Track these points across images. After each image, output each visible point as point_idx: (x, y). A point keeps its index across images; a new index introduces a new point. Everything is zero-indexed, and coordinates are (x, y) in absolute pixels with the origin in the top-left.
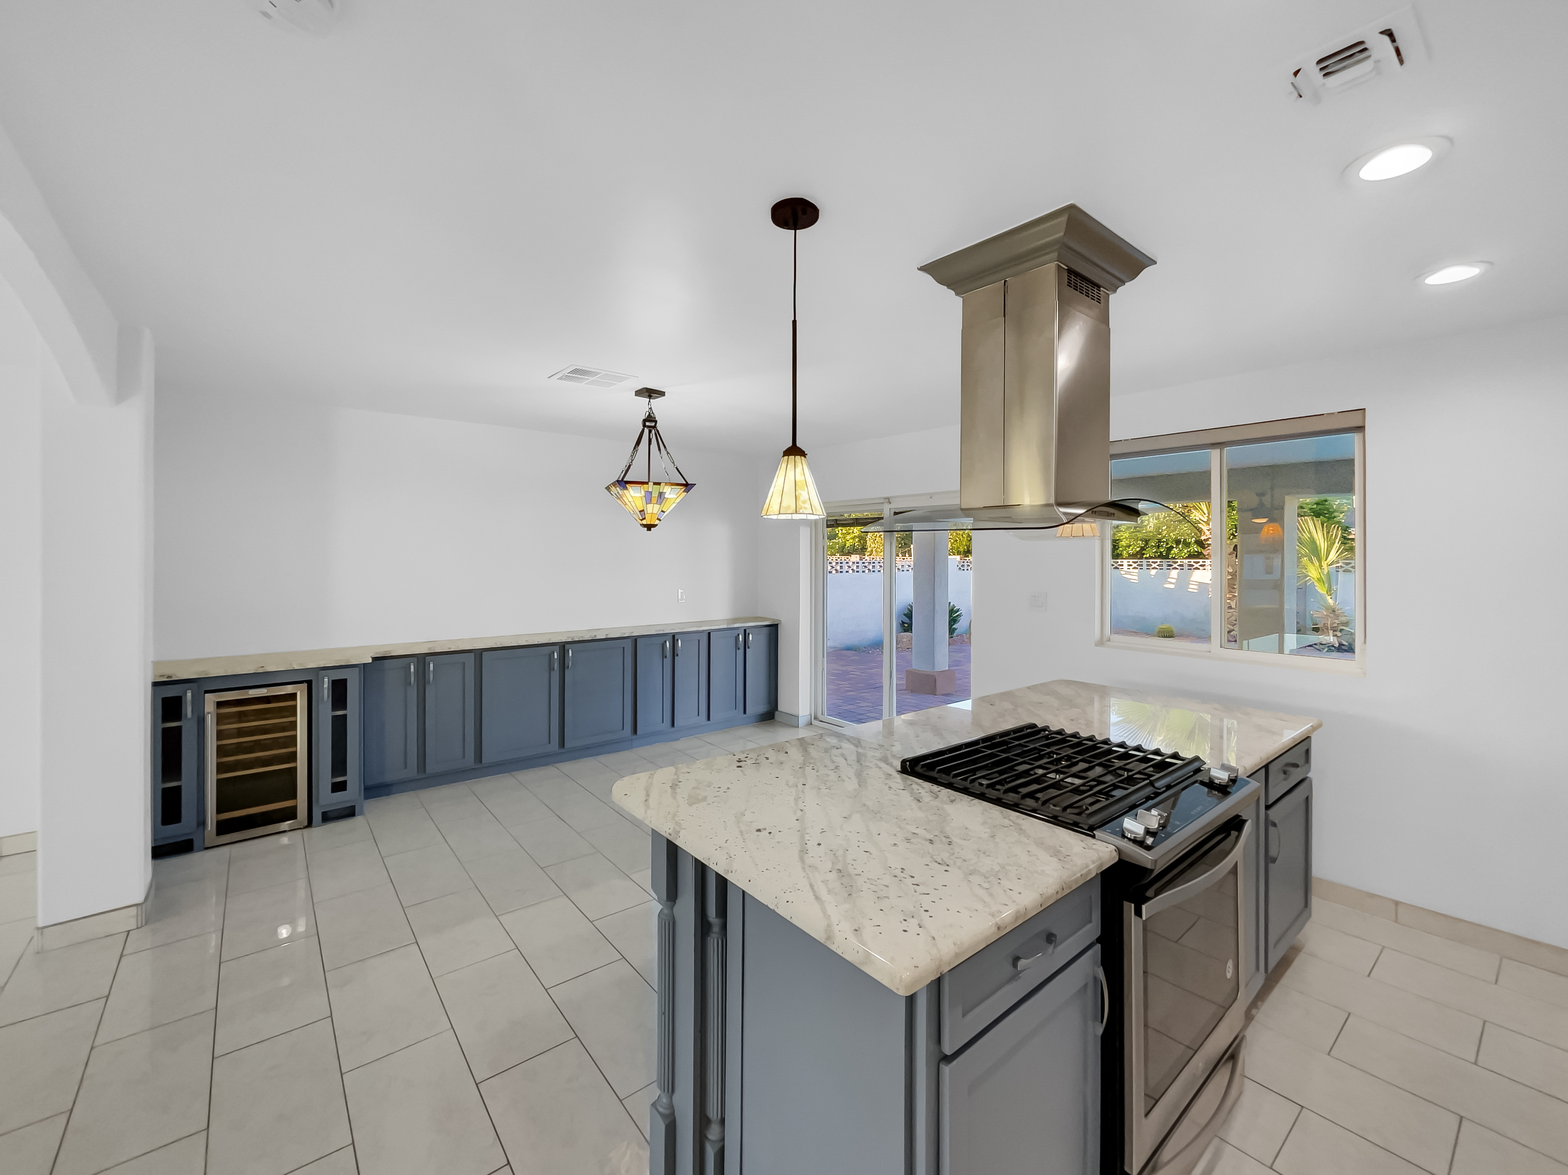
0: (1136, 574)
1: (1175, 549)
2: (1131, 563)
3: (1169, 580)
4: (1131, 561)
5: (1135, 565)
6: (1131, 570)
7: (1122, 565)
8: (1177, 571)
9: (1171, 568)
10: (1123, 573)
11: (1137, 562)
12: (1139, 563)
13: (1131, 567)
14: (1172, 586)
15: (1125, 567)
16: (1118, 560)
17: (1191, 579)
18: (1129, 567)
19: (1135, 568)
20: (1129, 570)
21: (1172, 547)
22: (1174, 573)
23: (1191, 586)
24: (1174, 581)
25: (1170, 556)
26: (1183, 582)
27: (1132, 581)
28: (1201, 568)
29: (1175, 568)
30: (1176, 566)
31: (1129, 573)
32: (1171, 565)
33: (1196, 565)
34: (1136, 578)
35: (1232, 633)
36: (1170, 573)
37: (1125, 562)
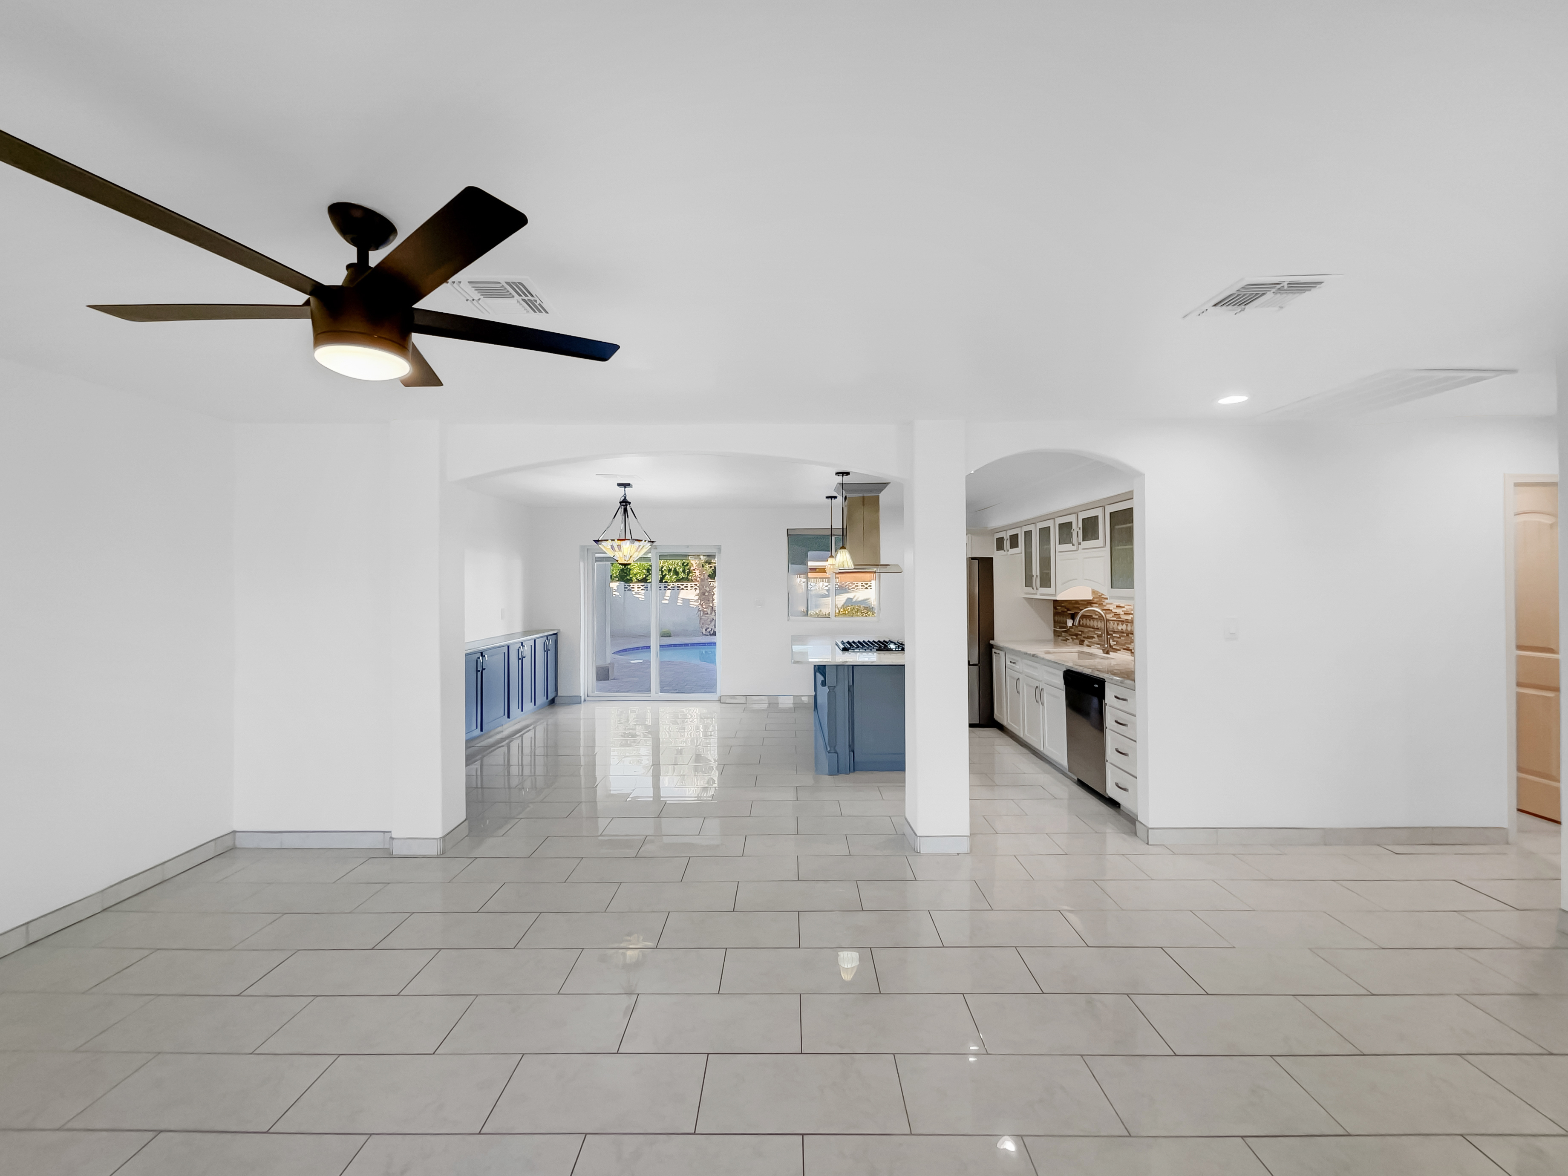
0: (643, 594)
1: (667, 576)
2: (640, 586)
3: (665, 598)
4: (640, 584)
5: (643, 588)
6: (640, 591)
7: (634, 588)
8: (670, 591)
9: (666, 589)
10: (634, 593)
11: (644, 585)
12: (645, 586)
13: (640, 589)
14: (667, 602)
15: (636, 589)
16: (630, 584)
17: (679, 597)
18: (639, 589)
19: (643, 590)
20: (638, 591)
21: (666, 574)
22: (668, 593)
23: (679, 601)
24: (668, 598)
25: (664, 581)
26: (674, 598)
27: (640, 599)
28: (685, 588)
29: (669, 589)
30: (669, 587)
31: (638, 594)
32: (666, 587)
33: (682, 587)
34: (643, 597)
35: (708, 630)
36: (665, 593)
37: (636, 585)
